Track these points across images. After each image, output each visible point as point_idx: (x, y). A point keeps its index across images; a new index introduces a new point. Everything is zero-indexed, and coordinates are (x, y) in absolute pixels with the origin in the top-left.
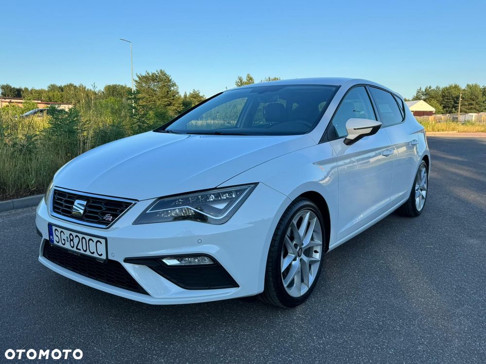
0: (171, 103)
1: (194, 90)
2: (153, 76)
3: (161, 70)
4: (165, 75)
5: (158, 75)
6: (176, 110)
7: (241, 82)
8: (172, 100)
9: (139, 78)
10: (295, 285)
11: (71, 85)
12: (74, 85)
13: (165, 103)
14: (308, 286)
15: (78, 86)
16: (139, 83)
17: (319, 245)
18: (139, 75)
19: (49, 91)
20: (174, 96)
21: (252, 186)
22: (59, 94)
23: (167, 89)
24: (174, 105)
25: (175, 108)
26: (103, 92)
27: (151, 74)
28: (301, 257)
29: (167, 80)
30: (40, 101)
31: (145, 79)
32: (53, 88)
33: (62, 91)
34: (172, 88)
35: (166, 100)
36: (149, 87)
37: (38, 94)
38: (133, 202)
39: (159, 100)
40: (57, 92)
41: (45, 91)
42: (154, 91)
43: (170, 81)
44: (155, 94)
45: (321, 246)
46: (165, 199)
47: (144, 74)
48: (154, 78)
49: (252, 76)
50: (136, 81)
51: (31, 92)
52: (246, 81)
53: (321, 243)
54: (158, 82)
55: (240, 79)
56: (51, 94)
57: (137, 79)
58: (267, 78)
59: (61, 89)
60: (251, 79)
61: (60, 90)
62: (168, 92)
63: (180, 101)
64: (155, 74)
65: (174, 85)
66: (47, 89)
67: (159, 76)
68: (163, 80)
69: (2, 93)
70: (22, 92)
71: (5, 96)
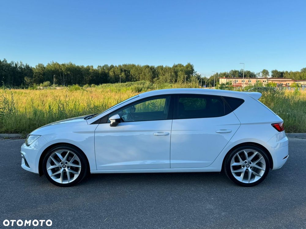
19: (301, 73)
32: (304, 70)
37: (293, 75)
41: (298, 72)
51: (290, 73)
66: (300, 71)
69: (272, 75)
70: (284, 74)
71: (273, 77)
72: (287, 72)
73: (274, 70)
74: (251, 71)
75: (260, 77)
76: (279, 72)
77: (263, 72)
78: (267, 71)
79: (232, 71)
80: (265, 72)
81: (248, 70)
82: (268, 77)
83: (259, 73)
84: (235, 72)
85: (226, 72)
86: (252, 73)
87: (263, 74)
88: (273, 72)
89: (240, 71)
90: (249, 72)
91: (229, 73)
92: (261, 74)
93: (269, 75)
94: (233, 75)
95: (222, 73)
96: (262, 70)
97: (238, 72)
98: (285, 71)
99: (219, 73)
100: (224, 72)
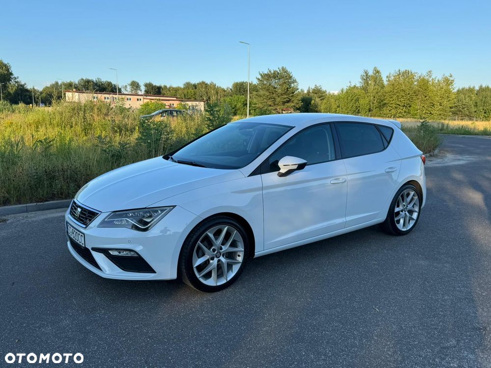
0: (290, 100)
1: (316, 85)
2: (274, 73)
3: (283, 67)
4: (286, 72)
5: (279, 72)
6: (295, 107)
7: (366, 75)
8: (292, 96)
9: (262, 76)
10: (212, 277)
11: (203, 83)
12: (206, 83)
13: (284, 101)
14: (227, 280)
15: (209, 83)
16: (261, 81)
17: (242, 251)
18: (261, 73)
19: (184, 89)
20: (293, 93)
21: (172, 208)
22: (192, 91)
23: (288, 86)
24: (292, 102)
25: (293, 104)
26: (231, 89)
27: (272, 72)
28: (220, 258)
29: (288, 77)
30: (175, 99)
31: (267, 77)
32: (188, 85)
33: (196, 88)
34: (292, 85)
35: (285, 96)
36: (270, 85)
37: (174, 92)
38: (100, 213)
39: (279, 97)
40: (191, 89)
41: (181, 88)
42: (275, 88)
43: (290, 77)
44: (275, 92)
45: (243, 252)
46: (117, 213)
47: (266, 72)
48: (275, 75)
49: (379, 69)
50: (258, 79)
51: (170, 89)
52: (372, 74)
53: (243, 250)
54: (279, 79)
55: (366, 73)
56: (185, 92)
57: (260, 77)
58: (397, 70)
59: (195, 86)
60: (378, 72)
61: (194, 88)
62: (288, 88)
63: (300, 97)
64: (277, 71)
65: (295, 81)
66: (182, 87)
67: (281, 74)
68: (284, 77)
69: (146, 91)
70: (161, 90)
71: (147, 93)
72: (165, 87)
73: (148, 82)
74: (114, 83)
75: (127, 93)
76: (155, 86)
77: (131, 85)
78: (138, 84)
79: (82, 79)
80: (135, 85)
81: (109, 81)
82: (140, 93)
83: (126, 86)
84: (88, 82)
85: (72, 81)
86: (114, 85)
87: (132, 88)
88: (146, 85)
89: (96, 81)
90: (109, 84)
91: (77, 83)
92: (129, 88)
93: (141, 91)
94: (84, 86)
95: (65, 82)
96: (130, 83)
97: (93, 82)
98: (162, 85)
99: (60, 83)
100: (69, 81)
